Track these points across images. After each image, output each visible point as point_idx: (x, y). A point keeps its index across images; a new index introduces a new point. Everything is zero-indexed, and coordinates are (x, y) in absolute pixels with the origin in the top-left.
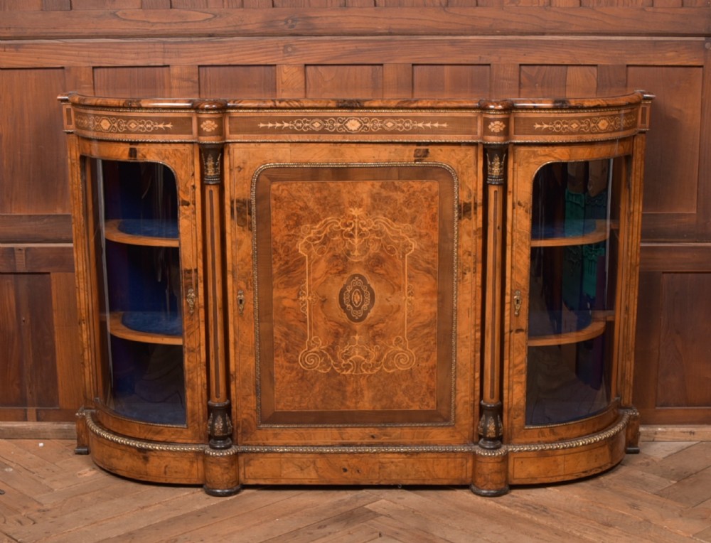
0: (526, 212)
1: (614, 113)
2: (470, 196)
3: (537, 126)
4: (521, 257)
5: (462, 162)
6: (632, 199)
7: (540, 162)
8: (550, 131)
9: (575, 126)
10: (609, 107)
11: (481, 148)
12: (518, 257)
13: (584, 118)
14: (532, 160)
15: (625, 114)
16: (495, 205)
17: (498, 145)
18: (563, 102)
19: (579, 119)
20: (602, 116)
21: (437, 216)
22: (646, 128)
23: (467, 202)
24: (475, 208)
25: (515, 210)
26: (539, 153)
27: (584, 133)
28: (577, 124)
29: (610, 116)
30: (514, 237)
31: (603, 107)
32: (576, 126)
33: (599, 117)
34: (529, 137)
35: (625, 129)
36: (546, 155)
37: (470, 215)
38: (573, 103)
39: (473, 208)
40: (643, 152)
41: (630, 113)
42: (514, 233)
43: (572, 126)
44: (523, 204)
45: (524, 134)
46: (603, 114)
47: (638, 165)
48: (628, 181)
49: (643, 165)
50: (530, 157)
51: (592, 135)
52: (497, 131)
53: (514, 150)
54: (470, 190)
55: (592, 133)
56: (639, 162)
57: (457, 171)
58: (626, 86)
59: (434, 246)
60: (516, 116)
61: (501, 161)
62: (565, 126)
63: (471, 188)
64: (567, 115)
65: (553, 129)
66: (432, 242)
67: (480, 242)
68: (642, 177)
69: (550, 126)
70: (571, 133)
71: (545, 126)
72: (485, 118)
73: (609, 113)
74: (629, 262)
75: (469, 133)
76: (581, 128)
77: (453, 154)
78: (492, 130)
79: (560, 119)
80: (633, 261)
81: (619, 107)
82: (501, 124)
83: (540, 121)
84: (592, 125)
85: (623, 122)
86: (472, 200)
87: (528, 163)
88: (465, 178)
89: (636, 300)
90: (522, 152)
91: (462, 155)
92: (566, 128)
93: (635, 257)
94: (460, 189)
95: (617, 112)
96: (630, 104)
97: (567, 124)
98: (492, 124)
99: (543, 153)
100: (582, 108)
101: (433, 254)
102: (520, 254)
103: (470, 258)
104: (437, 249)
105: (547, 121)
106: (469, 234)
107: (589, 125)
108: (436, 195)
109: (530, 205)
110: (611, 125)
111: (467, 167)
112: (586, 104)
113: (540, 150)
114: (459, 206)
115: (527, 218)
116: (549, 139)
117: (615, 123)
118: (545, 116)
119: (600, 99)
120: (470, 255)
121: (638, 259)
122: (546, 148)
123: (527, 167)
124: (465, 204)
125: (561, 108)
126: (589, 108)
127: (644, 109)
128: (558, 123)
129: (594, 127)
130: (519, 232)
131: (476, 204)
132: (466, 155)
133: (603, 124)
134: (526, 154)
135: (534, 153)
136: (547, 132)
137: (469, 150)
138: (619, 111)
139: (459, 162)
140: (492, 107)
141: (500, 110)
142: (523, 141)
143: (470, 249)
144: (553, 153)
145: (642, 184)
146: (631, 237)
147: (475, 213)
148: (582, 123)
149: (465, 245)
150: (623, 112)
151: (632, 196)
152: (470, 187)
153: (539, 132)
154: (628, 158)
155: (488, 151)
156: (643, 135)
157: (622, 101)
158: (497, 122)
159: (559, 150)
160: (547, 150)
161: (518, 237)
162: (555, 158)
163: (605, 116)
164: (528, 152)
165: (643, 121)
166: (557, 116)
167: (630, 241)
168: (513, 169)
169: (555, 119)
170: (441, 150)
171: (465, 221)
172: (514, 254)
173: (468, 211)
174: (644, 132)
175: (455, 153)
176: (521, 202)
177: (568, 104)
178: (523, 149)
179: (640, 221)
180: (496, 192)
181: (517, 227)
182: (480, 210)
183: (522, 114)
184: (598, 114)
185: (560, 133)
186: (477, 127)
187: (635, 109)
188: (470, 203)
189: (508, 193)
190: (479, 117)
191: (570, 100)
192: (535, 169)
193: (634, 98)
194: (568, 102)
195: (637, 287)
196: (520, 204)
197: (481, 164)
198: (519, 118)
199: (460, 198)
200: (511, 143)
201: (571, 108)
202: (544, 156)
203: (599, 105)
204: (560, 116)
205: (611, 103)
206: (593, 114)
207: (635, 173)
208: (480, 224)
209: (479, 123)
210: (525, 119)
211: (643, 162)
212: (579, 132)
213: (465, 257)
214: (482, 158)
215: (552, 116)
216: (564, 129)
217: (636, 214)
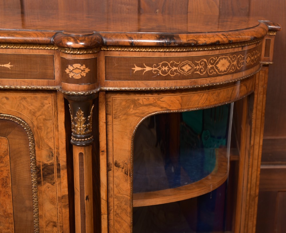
0: (126, 173)
1: (236, 50)
2: (51, 155)
3: (137, 69)
4: (121, 226)
5: (38, 114)
6: (253, 133)
7: (143, 113)
8: (154, 75)
9: (186, 68)
10: (230, 43)
11: (60, 97)
12: (117, 226)
13: (199, 58)
14: (132, 111)
15: (250, 51)
16: (81, 171)
17: (79, 95)
18: (171, 37)
19: (192, 59)
20: (222, 55)
21: (9, 181)
22: (269, 61)
23: (49, 163)
24: (59, 170)
25: (111, 173)
26: (141, 102)
27: (200, 77)
28: (189, 65)
29: (232, 54)
30: (111, 204)
31: (224, 44)
32: (190, 68)
33: (218, 56)
34: (125, 82)
35: (248, 68)
36: (150, 105)
37: (52, 179)
38: (184, 39)
39: (55, 171)
40: (265, 85)
41: (254, 49)
42: (111, 200)
43: (184, 68)
44: (121, 165)
45: (120, 79)
46: (224, 51)
47: (260, 99)
48: (249, 117)
49: (265, 99)
50: (129, 107)
51: (209, 79)
52: (78, 77)
53: (106, 99)
54: (50, 148)
55: (209, 76)
56: (261, 96)
57: (31, 125)
58: (248, 15)
59: (7, 216)
60: (108, 54)
61: (86, 115)
62: (175, 68)
63: (52, 147)
64: (176, 55)
65: (158, 72)
66: (5, 211)
67: (66, 212)
68: (264, 111)
69: (154, 69)
70: (182, 77)
71: (148, 69)
72: (62, 58)
73: (231, 50)
74: (248, 193)
75: (43, 76)
76: (196, 70)
77: (24, 103)
78: (71, 75)
79: (167, 59)
80: (253, 193)
81: (242, 43)
82: (84, 67)
83: (141, 62)
84: (210, 66)
85: (248, 60)
86: (53, 161)
87: (126, 114)
88: (43, 134)
89: (254, 228)
90: (117, 102)
91: (37, 104)
92: (176, 71)
93: (254, 188)
94: (36, 148)
95: (240, 49)
96: (255, 39)
97: (176, 66)
98: (70, 67)
99: (146, 103)
100: (197, 46)
101: (7, 225)
102: (119, 222)
103: (55, 229)
104: (11, 220)
105: (150, 62)
106: (52, 202)
107: (206, 66)
108: (6, 155)
109: (129, 166)
110: (233, 65)
111: (45, 120)
112: (202, 41)
113: (142, 99)
114: (38, 168)
115: (126, 180)
116: (153, 85)
117: (238, 62)
118: (147, 55)
119: (220, 34)
120: (55, 226)
121: (257, 191)
122: (150, 95)
123: (126, 119)
124: (45, 166)
125: (168, 46)
126: (205, 46)
127: (268, 41)
128: (165, 65)
129: (212, 68)
130: (117, 197)
131: (59, 165)
132: (43, 105)
133: (223, 65)
134: (124, 103)
135: (134, 102)
136: (150, 76)
137: (46, 98)
138: (242, 47)
139: (34, 114)
140: (70, 44)
141: (80, 49)
142: (117, 88)
143: (55, 219)
144: (159, 102)
145: (264, 118)
146: (250, 169)
147: (59, 177)
148: (196, 65)
149: (48, 214)
150: (246, 48)
151: (253, 130)
152: (51, 144)
153: (139, 76)
154: (251, 97)
155: (70, 102)
156: (266, 69)
157: (247, 36)
158: (78, 65)
159: (166, 98)
160: (151, 98)
161: (116, 203)
162: (162, 108)
163: (226, 54)
164: (126, 101)
165: (267, 54)
166: (163, 55)
167: (250, 173)
168: (107, 123)
169: (161, 59)
170: (7, 98)
171: (46, 186)
172: (111, 223)
173: (49, 174)
174: (267, 66)
175: (26, 101)
176: (119, 162)
177: (178, 41)
178: (119, 98)
179: (260, 154)
180: (81, 154)
181: (115, 191)
182: (64, 174)
183: (116, 53)
184: (217, 52)
185: (168, 78)
186: (54, 70)
187: (260, 44)
188: (52, 165)
189: (101, 153)
190: (56, 56)
191: (180, 35)
192: (135, 122)
193: (259, 31)
194: (178, 37)
195: (255, 216)
196: (117, 165)
197: (62, 117)
198: (112, 58)
199: (37, 159)
200: (101, 91)
201: (181, 46)
202: (146, 105)
203: (218, 42)
204: (168, 55)
205: (233, 39)
206: (211, 53)
207: (256, 108)
208: (65, 191)
209: (57, 64)
210: (120, 59)
211: (265, 96)
212: (192, 76)
213: (49, 229)
214: (63, 110)
215: (157, 55)
216: (172, 73)
217: (256, 147)
